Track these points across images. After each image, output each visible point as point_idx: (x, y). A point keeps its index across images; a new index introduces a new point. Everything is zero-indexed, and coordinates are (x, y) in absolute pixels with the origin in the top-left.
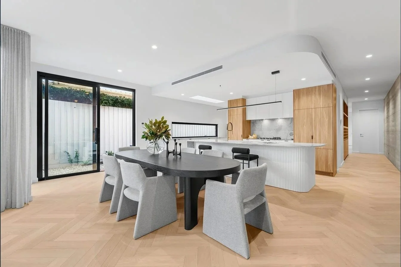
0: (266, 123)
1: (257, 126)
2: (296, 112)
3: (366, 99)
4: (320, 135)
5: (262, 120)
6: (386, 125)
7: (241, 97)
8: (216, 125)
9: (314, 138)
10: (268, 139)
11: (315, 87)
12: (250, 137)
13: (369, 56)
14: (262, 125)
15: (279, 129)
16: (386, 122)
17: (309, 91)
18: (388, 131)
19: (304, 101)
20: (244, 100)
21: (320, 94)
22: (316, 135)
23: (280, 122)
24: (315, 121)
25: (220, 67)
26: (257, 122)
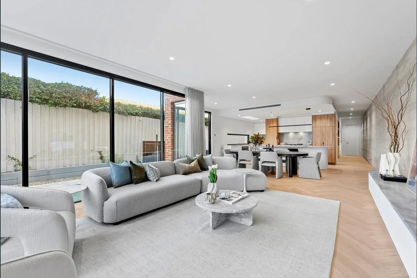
0: (291, 134)
1: (285, 137)
2: (314, 129)
3: (351, 118)
4: (328, 142)
5: (289, 133)
6: (363, 136)
7: (276, 117)
8: (248, 136)
9: (324, 144)
10: (291, 145)
11: (325, 115)
12: (281, 144)
13: (353, 102)
14: (288, 136)
15: (301, 139)
16: (362, 134)
17: (322, 117)
18: (364, 140)
19: (319, 123)
20: (277, 120)
21: (328, 119)
22: (325, 143)
23: (302, 134)
24: (325, 134)
25: (279, 105)
26: (285, 134)
